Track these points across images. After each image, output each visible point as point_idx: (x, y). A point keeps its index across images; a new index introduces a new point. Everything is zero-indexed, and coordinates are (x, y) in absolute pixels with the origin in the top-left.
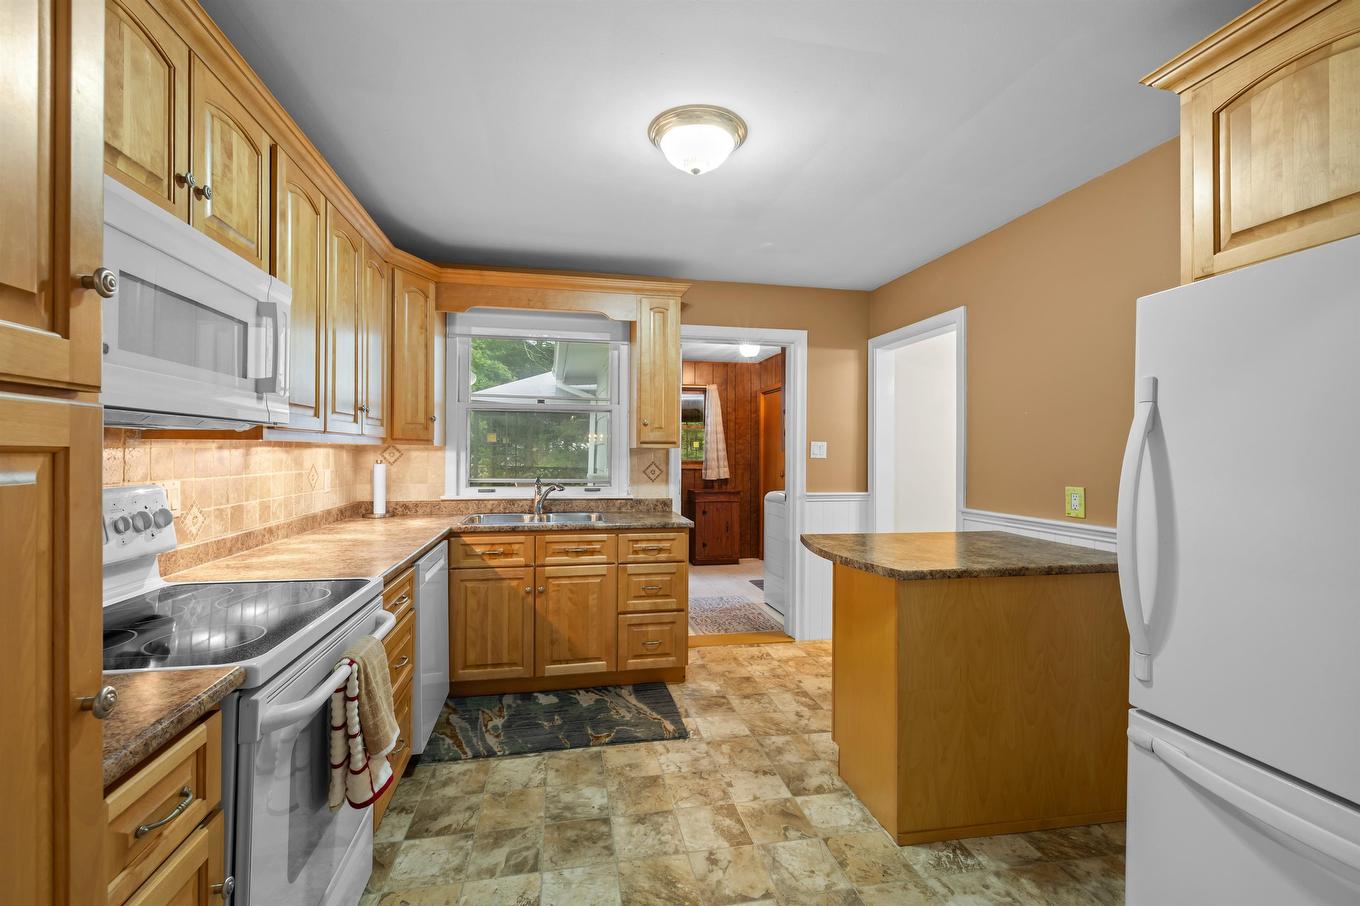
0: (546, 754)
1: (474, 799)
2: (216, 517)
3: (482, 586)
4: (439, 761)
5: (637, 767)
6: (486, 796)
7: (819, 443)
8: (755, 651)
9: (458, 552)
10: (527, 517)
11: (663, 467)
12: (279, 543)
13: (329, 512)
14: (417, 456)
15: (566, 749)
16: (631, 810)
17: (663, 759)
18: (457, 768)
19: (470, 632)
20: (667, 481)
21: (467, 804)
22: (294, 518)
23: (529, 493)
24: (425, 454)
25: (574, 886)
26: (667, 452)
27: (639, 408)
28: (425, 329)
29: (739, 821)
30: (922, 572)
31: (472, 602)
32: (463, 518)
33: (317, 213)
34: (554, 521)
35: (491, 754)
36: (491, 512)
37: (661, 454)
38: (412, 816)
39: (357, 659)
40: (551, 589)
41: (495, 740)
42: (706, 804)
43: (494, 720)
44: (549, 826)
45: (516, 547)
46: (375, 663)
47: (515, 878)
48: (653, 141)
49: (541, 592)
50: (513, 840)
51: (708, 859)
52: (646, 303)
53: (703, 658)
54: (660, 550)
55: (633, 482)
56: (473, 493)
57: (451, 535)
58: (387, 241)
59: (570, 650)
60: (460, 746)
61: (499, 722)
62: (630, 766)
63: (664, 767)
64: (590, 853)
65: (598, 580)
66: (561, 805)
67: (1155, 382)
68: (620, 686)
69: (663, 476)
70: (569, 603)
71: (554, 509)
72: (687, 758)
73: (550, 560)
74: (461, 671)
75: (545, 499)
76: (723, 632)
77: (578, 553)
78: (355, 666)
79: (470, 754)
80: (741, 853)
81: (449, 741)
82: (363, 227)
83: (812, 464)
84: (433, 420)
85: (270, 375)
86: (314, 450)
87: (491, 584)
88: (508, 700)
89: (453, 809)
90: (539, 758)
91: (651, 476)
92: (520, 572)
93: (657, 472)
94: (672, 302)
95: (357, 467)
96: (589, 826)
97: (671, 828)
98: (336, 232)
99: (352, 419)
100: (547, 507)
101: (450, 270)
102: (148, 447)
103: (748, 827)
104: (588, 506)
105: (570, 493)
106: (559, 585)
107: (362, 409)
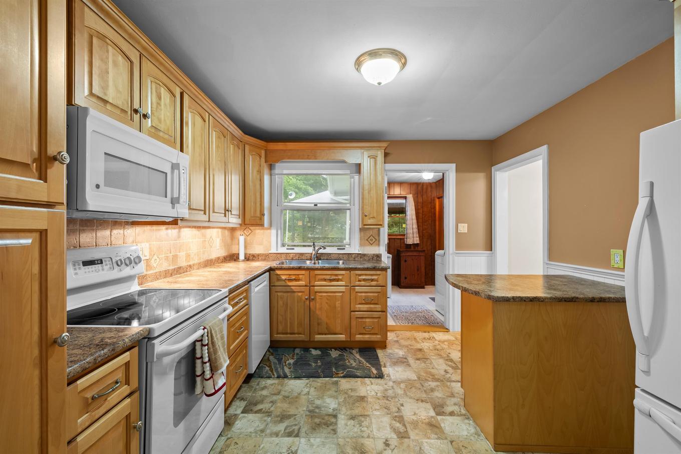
0: (311, 379)
1: (275, 398)
2: (165, 259)
3: (285, 294)
4: (262, 377)
5: (355, 390)
6: (280, 397)
7: (463, 224)
8: (426, 335)
9: (274, 278)
10: (308, 262)
11: (377, 238)
12: (193, 272)
13: (219, 258)
14: (258, 232)
15: (321, 378)
16: (348, 413)
17: (368, 388)
18: (269, 382)
19: (280, 317)
20: (379, 245)
21: (271, 400)
22: (202, 260)
23: (309, 250)
24: (262, 231)
25: (314, 447)
26: (379, 230)
27: (363, 207)
28: (260, 172)
29: (404, 425)
30: (508, 297)
31: (281, 303)
32: (278, 262)
33: (205, 121)
34: (320, 264)
35: (286, 377)
36: (292, 259)
37: (376, 231)
38: (246, 402)
39: (207, 327)
40: (318, 298)
41: (288, 370)
42: (388, 414)
43: (290, 360)
44: (308, 415)
45: (301, 276)
46: (217, 329)
47: (287, 439)
48: (357, 69)
49: (313, 299)
50: (290, 420)
51: (384, 443)
52: (366, 154)
53: (397, 337)
54: (372, 280)
55: (361, 245)
56: (283, 250)
57: (270, 270)
58: (241, 132)
59: (327, 328)
60: (272, 371)
61: (291, 361)
62: (351, 389)
63: (369, 392)
64: (325, 431)
65: (341, 294)
66: (314, 405)
67: (652, 184)
68: (352, 349)
69: (377, 242)
70: (326, 305)
71: (322, 258)
72: (381, 388)
73: (317, 283)
74: (275, 335)
75: (317, 253)
76: (410, 324)
77: (331, 280)
78: (206, 330)
79: (276, 376)
80: (403, 443)
81: (267, 368)
82: (228, 126)
83: (458, 235)
84: (263, 215)
85: (177, 196)
86: (211, 230)
87: (289, 294)
88: (297, 351)
89: (265, 401)
90: (307, 381)
91: (371, 242)
92: (303, 289)
93: (374, 240)
94: (379, 152)
95: (233, 238)
96: (326, 418)
97: (367, 424)
98: (214, 129)
99: (223, 215)
100: (319, 257)
101: (271, 144)
102: (134, 229)
103: (409, 430)
104: (339, 257)
105: (329, 250)
106: (321, 296)
107: (228, 210)
